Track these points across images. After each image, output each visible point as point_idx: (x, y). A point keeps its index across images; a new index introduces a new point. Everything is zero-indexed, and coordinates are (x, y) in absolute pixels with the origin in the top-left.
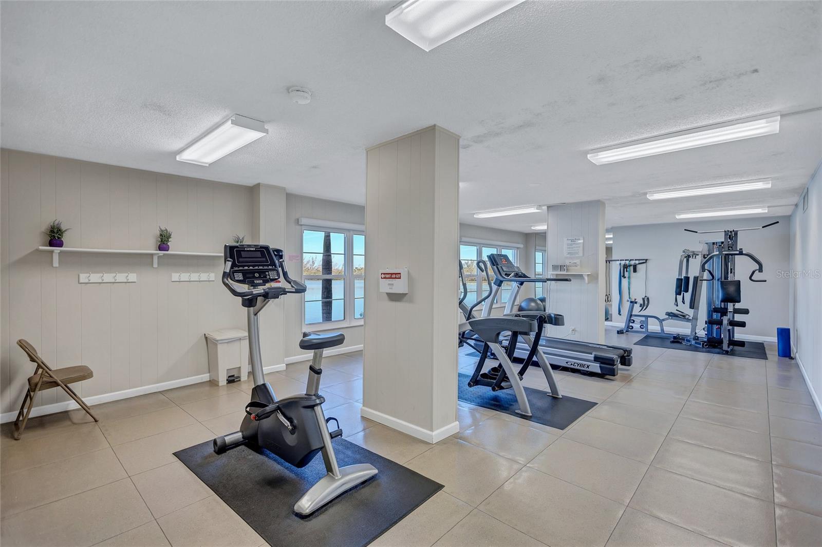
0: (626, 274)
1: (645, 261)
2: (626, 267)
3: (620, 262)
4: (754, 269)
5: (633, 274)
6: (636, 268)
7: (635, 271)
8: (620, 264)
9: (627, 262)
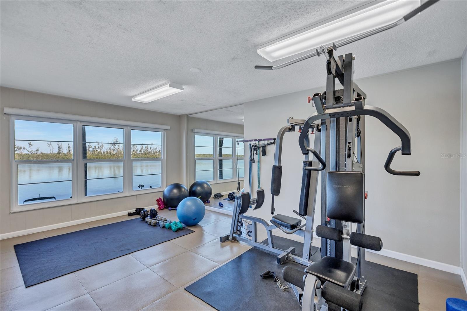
0: (256, 158)
1: (273, 141)
2: (254, 149)
3: (250, 142)
4: (393, 147)
5: (263, 158)
6: (265, 150)
7: (264, 153)
8: (250, 144)
9: (257, 142)
